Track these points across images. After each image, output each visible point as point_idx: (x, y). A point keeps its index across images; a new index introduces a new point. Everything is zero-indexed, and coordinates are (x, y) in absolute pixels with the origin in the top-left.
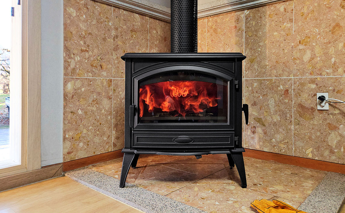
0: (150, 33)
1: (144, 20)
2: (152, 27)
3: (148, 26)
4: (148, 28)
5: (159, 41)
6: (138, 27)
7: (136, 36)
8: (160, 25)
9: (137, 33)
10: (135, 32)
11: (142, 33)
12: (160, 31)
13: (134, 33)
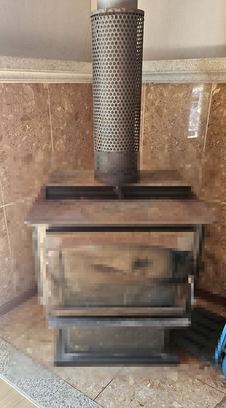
0: (52, 113)
1: (41, 93)
2: (55, 101)
3: (48, 102)
4: (48, 106)
5: (67, 123)
6: (33, 109)
7: (31, 125)
8: (67, 94)
9: (31, 120)
10: (29, 119)
11: (39, 117)
12: (67, 104)
13: (27, 121)
